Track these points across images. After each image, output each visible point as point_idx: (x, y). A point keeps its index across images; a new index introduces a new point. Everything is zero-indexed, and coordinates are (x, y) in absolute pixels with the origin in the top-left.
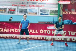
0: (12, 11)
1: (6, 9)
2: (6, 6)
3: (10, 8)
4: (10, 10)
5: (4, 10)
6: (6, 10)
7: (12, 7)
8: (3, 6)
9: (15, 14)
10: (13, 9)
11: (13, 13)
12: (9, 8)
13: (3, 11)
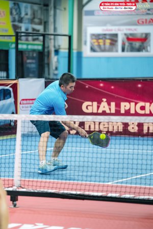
0: (137, 44)
1: (116, 35)
2: (117, 28)
3: (128, 32)
4: (130, 39)
5: (108, 42)
6: (115, 39)
7: (135, 30)
8: (105, 28)
9: (147, 51)
10: (139, 36)
11: (139, 50)
12: (125, 34)
13: (104, 44)
